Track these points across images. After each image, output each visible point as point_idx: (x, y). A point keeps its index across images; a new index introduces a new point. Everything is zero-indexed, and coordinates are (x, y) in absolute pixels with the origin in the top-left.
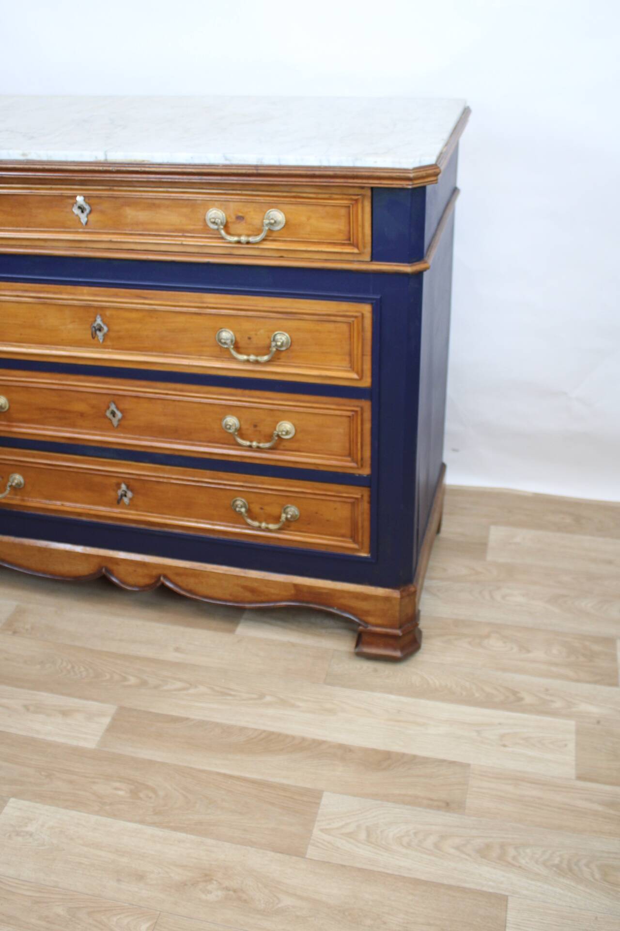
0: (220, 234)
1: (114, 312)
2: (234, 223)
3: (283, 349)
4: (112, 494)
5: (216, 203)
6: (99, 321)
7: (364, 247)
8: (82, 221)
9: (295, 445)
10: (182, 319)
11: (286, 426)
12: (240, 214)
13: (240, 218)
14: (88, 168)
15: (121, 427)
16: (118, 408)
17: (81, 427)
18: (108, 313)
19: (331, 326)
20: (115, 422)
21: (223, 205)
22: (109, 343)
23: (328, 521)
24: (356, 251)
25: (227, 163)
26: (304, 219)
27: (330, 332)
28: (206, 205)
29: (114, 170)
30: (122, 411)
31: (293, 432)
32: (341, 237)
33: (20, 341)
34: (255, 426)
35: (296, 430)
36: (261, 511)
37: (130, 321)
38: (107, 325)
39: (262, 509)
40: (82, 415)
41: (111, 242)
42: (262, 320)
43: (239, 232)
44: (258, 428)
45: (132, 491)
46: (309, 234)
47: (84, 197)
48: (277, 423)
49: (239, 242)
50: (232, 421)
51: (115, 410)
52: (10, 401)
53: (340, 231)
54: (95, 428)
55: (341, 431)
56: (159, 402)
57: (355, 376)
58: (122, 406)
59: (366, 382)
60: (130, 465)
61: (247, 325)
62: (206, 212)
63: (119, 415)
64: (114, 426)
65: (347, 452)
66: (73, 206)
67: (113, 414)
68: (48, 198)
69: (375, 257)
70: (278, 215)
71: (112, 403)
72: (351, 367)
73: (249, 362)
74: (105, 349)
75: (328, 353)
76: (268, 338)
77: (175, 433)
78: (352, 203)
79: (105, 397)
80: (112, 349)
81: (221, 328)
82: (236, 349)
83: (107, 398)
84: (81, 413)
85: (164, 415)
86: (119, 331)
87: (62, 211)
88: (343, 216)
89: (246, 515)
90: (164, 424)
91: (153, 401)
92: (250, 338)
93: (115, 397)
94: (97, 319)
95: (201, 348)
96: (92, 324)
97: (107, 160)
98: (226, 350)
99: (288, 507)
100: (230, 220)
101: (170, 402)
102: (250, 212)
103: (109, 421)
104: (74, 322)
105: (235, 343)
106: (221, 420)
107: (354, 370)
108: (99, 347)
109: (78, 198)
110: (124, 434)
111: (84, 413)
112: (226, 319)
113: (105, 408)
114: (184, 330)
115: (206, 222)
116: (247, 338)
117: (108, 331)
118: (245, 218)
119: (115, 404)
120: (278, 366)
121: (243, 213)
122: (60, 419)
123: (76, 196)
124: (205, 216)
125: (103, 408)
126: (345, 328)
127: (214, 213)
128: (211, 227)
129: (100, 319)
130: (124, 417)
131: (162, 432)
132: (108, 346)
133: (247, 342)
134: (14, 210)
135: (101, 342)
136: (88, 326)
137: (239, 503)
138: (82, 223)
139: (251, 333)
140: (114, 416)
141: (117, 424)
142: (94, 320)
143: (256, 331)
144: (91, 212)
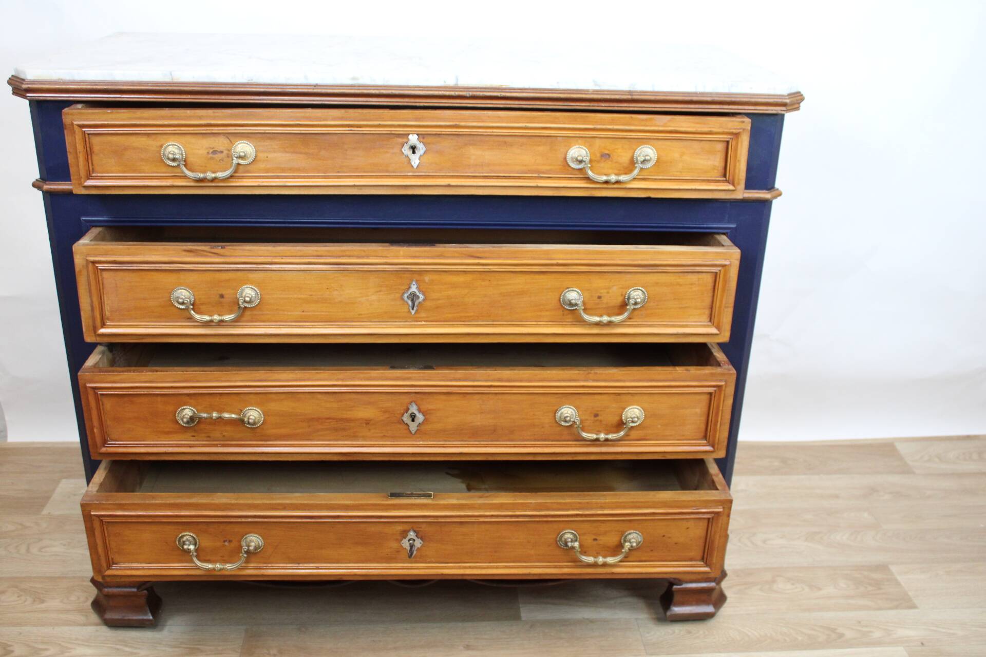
0: (586, 173)
1: (435, 277)
2: (598, 162)
3: (639, 306)
4: (394, 545)
5: (580, 141)
6: (414, 288)
7: (739, 184)
8: (413, 163)
9: (641, 433)
10: (521, 279)
11: (634, 412)
12: (607, 152)
13: (606, 156)
14: (436, 93)
15: (420, 433)
16: (420, 411)
17: (364, 438)
18: (427, 278)
20: (413, 427)
21: (587, 141)
23: (676, 543)
24: (731, 187)
26: (676, 155)
27: (692, 284)
28: (569, 141)
30: (424, 414)
31: (642, 417)
32: (716, 174)
33: (303, 320)
34: (596, 415)
35: (645, 417)
36: (594, 543)
37: (454, 286)
38: (424, 294)
39: (595, 540)
40: (368, 422)
42: (617, 276)
43: (605, 171)
44: (599, 418)
45: (422, 538)
46: (681, 172)
47: (418, 135)
48: (624, 409)
49: (607, 182)
50: (568, 411)
51: (416, 412)
52: (265, 414)
53: (714, 168)
54: (384, 437)
55: (698, 410)
56: (476, 397)
57: (714, 331)
58: (424, 408)
59: (724, 337)
61: (598, 283)
62: (568, 150)
63: (420, 418)
64: (411, 432)
65: (702, 435)
66: (403, 146)
67: (413, 417)
68: (371, 137)
70: (648, 152)
71: (414, 404)
72: (710, 321)
73: (598, 324)
74: (417, 321)
75: (686, 307)
76: (622, 295)
77: (493, 433)
78: (732, 137)
79: (403, 397)
80: (424, 321)
81: (568, 288)
82: (585, 310)
83: (406, 399)
84: (366, 420)
85: (482, 413)
86: (438, 299)
87: (387, 152)
88: (719, 151)
89: (579, 550)
90: (479, 424)
91: (469, 396)
92: (599, 297)
93: (418, 396)
94: (412, 286)
95: (539, 313)
96: (403, 293)
97: (457, 84)
98: (570, 312)
99: (630, 534)
100: (593, 158)
101: (491, 396)
102: (617, 149)
103: (406, 427)
104: (380, 291)
105: (584, 303)
106: (555, 412)
107: (713, 325)
108: (409, 320)
109: (410, 137)
110: (423, 441)
111: (370, 420)
112: (574, 277)
113: (402, 411)
114: (522, 293)
115: (566, 161)
116: (597, 297)
117: (424, 300)
118: (611, 156)
119: (417, 405)
120: (630, 326)
121: (609, 150)
122: (336, 430)
123: (409, 134)
124: (566, 154)
125: (398, 412)
126: (709, 279)
127: (577, 151)
128: (572, 166)
129: (415, 286)
130: (426, 420)
131: (475, 434)
132: (420, 317)
133: (596, 302)
134: (323, 153)
135: (413, 314)
136: (398, 295)
137: (568, 536)
138: (412, 166)
139: (602, 291)
140: (413, 420)
141: (418, 430)
142: (407, 287)
143: (609, 288)
144: (425, 153)
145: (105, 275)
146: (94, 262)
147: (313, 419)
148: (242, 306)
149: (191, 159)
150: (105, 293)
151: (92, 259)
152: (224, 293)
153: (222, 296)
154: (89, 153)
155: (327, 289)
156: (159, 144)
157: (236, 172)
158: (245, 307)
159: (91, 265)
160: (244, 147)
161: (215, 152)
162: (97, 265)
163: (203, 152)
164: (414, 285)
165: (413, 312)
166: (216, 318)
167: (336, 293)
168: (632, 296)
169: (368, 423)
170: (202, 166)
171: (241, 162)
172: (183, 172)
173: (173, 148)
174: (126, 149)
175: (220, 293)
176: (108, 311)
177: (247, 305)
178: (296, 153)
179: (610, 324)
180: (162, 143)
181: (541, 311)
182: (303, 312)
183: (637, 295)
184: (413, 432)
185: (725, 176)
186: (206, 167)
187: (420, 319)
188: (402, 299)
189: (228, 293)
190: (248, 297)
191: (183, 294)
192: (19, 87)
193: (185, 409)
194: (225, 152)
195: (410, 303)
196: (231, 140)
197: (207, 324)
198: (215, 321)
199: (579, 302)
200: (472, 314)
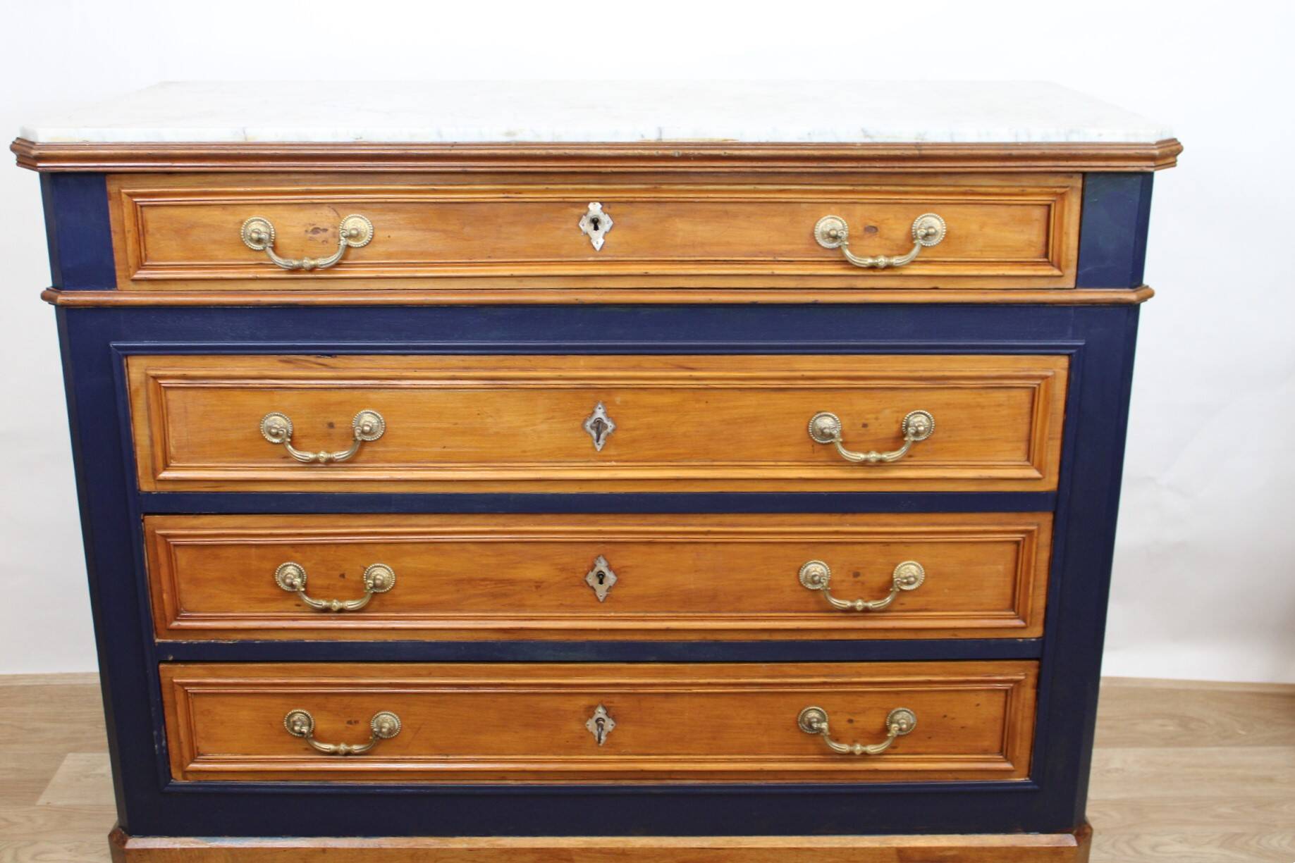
0: (844, 255)
1: (629, 396)
2: (860, 238)
3: (923, 437)
4: (575, 727)
5: (833, 208)
6: (600, 413)
7: (1067, 267)
8: (594, 244)
9: (921, 601)
10: (751, 400)
11: (910, 569)
12: (872, 224)
13: (872, 230)
14: (630, 152)
15: (612, 600)
16: (610, 568)
17: (534, 607)
18: (618, 399)
19: (1001, 396)
20: (601, 591)
21: (843, 210)
22: (612, 452)
24: (1056, 272)
25: (868, 140)
26: (974, 227)
27: (999, 405)
28: (817, 211)
29: (677, 155)
30: (616, 572)
31: (922, 577)
32: (1034, 253)
33: (444, 459)
34: (856, 575)
35: (926, 576)
36: (849, 725)
37: (657, 410)
38: (614, 420)
39: (850, 721)
40: (538, 585)
41: (646, 275)
42: (890, 394)
43: (872, 252)
44: (859, 578)
45: (614, 718)
46: (981, 251)
47: (601, 203)
48: (896, 565)
49: (875, 267)
50: (816, 568)
51: (605, 570)
52: (398, 572)
53: (1030, 244)
54: (560, 606)
55: (1001, 568)
57: (1034, 473)
58: (615, 564)
59: (1050, 483)
60: (619, 669)
61: (862, 403)
62: (817, 221)
63: (611, 578)
64: (598, 600)
65: (1008, 603)
66: (580, 219)
67: (601, 577)
68: (535, 206)
69: (1081, 282)
70: (933, 222)
71: (601, 559)
72: (1028, 460)
73: (864, 464)
74: (604, 461)
75: (992, 439)
76: (897, 422)
77: (711, 602)
78: (1054, 199)
79: (587, 548)
80: (616, 461)
81: (818, 412)
82: (844, 444)
83: (591, 551)
84: (536, 582)
85: (696, 571)
86: (634, 429)
87: (558, 229)
88: (1037, 220)
89: (828, 734)
90: (692, 587)
91: (678, 547)
92: (865, 426)
93: (608, 547)
94: (597, 410)
95: (778, 449)
96: (585, 421)
97: (661, 139)
98: (822, 447)
99: (898, 712)
100: (853, 233)
101: (709, 547)
102: (888, 219)
103: (591, 592)
104: (553, 418)
105: (843, 434)
106: (799, 570)
107: (1033, 465)
108: (592, 459)
109: (591, 206)
110: (615, 612)
111: (542, 582)
112: (829, 396)
113: (586, 569)
114: (752, 420)
115: (814, 238)
116: (861, 426)
117: (614, 430)
118: (879, 229)
119: (605, 559)
120: (910, 467)
121: (876, 222)
122: (494, 596)
123: (589, 202)
124: (813, 228)
125: (581, 570)
126: (1024, 397)
127: (830, 223)
128: (823, 245)
129: (602, 410)
130: (619, 581)
131: (688, 602)
132: (610, 456)
133: (860, 432)
134: (467, 230)
135: (599, 450)
136: (577, 424)
137: (813, 715)
138: (594, 248)
139: (869, 416)
140: (601, 582)
141: (607, 596)
142: (591, 412)
143: (878, 412)
144: (612, 228)
145: (171, 395)
146: (155, 378)
147: (463, 580)
148: (359, 439)
149: (282, 241)
150: (170, 421)
151: (153, 373)
152: (334, 420)
153: (331, 425)
154: (141, 233)
155: (479, 414)
156: (238, 219)
157: (344, 257)
158: (364, 441)
159: (151, 381)
160: (357, 223)
161: (316, 230)
162: (160, 382)
163: (298, 230)
164: (600, 408)
165: (599, 448)
166: (323, 455)
167: (489, 420)
168: (911, 423)
169: (539, 587)
170: (297, 250)
171: (353, 243)
172: (270, 259)
173: (257, 225)
174: (193, 226)
175: (330, 420)
176: (173, 446)
177: (367, 438)
178: (430, 230)
179: (881, 463)
180: (243, 217)
181: (781, 446)
182: (444, 447)
183: (920, 421)
184: (601, 599)
185: (1046, 255)
186: (303, 251)
187: (609, 458)
188: (583, 428)
189: (338, 420)
190: (368, 426)
191: (278, 422)
192: (26, 154)
193: (288, 566)
194: (331, 230)
195: (595, 435)
196: (339, 212)
197: (312, 464)
198: (321, 460)
199: (835, 432)
200: (682, 451)
